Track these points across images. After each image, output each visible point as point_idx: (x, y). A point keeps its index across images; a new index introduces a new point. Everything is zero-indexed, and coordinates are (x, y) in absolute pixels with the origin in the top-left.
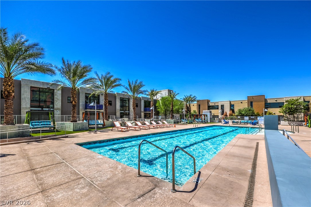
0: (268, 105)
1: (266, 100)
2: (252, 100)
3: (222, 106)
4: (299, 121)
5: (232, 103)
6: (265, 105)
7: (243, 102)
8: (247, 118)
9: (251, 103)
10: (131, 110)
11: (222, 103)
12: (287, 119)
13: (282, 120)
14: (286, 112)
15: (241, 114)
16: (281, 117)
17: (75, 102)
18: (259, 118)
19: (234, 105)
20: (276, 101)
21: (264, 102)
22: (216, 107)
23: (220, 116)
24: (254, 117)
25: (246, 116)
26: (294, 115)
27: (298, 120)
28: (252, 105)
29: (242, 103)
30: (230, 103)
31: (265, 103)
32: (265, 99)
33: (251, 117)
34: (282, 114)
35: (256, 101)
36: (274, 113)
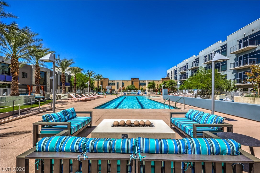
0: (140, 84)
3: (118, 84)
8: (133, 91)
10: (48, 84)
11: (118, 82)
15: (129, 88)
17: (18, 73)
19: (124, 83)
20: (143, 82)
22: (114, 84)
23: (116, 90)
25: (132, 89)
28: (133, 83)
29: (128, 82)
30: (122, 82)
31: (139, 83)
32: (139, 81)
33: (135, 90)
35: (135, 82)
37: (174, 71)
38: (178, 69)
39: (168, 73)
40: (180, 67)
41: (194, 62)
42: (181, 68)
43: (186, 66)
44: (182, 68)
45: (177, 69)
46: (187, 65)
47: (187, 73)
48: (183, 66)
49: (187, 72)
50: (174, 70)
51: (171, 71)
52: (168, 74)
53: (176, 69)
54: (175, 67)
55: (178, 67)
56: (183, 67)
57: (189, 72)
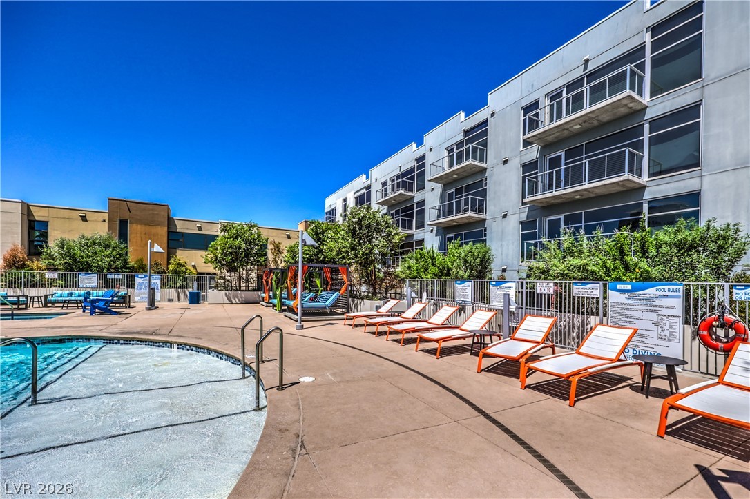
1: (170, 222)
2: (126, 216)
4: (251, 291)
5: (38, 215)
6: (168, 239)
7: (89, 216)
8: (88, 280)
9: (123, 224)
12: (224, 283)
13: (211, 288)
14: (220, 262)
16: (208, 277)
18: (141, 280)
19: (47, 222)
20: (200, 228)
21: (166, 229)
24: (120, 276)
26: (240, 273)
27: (248, 287)
29: (84, 218)
30: (29, 212)
31: (168, 232)
32: (169, 218)
33: (109, 277)
34: (210, 268)
35: (139, 222)
36: (193, 264)
37: (356, 198)
38: (376, 188)
39: (332, 207)
40: (383, 180)
41: (459, 144)
42: (389, 183)
43: (412, 170)
44: (393, 181)
45: (368, 187)
46: (423, 166)
47: (422, 203)
48: (397, 172)
49: (418, 197)
50: (356, 195)
51: (345, 200)
52: (331, 213)
53: (364, 191)
54: (361, 182)
55: (373, 180)
56: (398, 177)
57: (431, 197)
